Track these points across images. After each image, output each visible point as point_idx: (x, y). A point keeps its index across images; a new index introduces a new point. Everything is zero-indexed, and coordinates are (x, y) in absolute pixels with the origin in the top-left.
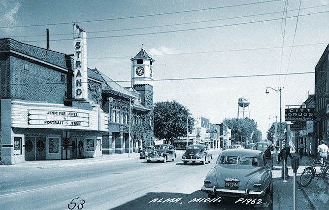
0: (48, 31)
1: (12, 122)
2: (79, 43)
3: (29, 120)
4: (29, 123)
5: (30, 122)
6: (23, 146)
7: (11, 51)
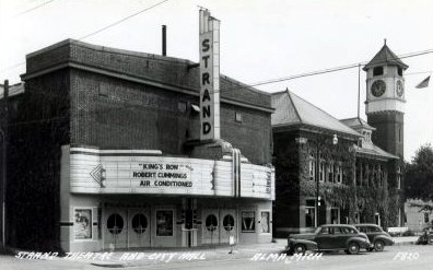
0: (164, 28)
1: (74, 184)
2: (208, 41)
3: (102, 179)
4: (102, 186)
5: (104, 183)
6: (95, 224)
7: (71, 65)
